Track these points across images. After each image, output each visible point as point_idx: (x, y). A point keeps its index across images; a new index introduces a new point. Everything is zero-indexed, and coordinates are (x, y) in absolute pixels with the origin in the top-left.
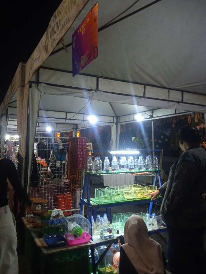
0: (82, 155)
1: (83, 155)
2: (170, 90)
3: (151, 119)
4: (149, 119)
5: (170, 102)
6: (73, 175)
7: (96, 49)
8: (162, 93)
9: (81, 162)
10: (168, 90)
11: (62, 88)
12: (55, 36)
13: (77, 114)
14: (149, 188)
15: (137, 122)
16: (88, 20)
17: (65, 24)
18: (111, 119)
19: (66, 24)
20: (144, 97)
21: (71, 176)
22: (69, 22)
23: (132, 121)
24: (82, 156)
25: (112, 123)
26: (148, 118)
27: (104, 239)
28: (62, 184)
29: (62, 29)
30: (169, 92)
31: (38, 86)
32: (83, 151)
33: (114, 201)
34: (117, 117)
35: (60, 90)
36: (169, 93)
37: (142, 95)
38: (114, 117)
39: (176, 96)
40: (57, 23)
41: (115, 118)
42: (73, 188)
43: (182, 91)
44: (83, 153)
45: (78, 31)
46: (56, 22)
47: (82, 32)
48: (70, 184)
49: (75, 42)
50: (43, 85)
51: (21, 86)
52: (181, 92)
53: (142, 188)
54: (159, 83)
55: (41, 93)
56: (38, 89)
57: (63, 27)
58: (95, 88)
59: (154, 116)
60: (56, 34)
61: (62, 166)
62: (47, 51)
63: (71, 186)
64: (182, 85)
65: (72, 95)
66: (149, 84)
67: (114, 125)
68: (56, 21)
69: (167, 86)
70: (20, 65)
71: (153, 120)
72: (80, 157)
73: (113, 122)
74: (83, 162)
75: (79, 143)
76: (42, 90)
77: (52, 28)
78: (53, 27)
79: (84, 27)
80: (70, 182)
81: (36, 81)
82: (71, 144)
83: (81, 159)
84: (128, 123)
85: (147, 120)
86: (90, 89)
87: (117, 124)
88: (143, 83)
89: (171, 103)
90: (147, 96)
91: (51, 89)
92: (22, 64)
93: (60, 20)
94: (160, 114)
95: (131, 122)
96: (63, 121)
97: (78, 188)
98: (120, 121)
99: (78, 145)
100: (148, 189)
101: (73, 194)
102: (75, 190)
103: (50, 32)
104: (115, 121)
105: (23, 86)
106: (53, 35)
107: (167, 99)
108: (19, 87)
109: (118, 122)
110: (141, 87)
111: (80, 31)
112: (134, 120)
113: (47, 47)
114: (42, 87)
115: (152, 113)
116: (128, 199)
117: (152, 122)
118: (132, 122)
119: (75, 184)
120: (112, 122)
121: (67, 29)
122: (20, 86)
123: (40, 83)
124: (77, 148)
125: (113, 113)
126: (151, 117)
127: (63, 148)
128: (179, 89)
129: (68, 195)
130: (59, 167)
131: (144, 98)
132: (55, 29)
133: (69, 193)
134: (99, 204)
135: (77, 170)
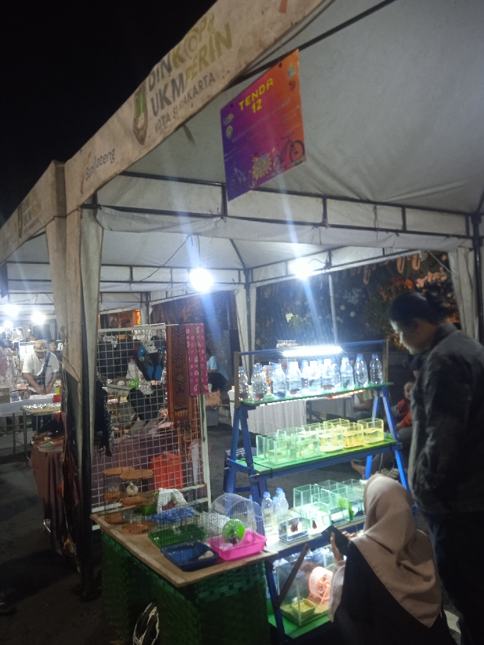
0: (197, 363)
1: (199, 363)
2: (378, 207)
3: (328, 271)
4: (323, 272)
5: (380, 233)
6: (181, 410)
7: (298, 146)
8: (362, 215)
9: (197, 380)
10: (373, 206)
11: (147, 216)
12: (168, 109)
13: (161, 270)
14: (367, 426)
15: (294, 280)
16: (272, 83)
17: (201, 87)
18: (234, 275)
19: (204, 86)
20: (324, 224)
21: (176, 413)
22: (212, 83)
23: (283, 277)
24: (197, 366)
25: (237, 285)
26: (321, 269)
27: (289, 543)
28: (153, 433)
29: (191, 95)
30: (375, 208)
31: (95, 214)
32: (198, 354)
33: (301, 458)
34: (248, 271)
35: (146, 221)
36: (376, 213)
37: (320, 220)
38: (239, 270)
39: (391, 217)
40: (173, 81)
41: (242, 272)
42: (182, 439)
43: (403, 207)
44: (199, 359)
45: (241, 104)
46: (171, 78)
47: (254, 107)
48: (175, 433)
49: (230, 127)
50: (108, 210)
51: (58, 217)
52: (400, 209)
53: (351, 425)
54: (355, 193)
55: (103, 229)
56: (97, 222)
57: (196, 92)
58: (220, 211)
59: (334, 263)
60: (173, 105)
61: (155, 392)
62: (142, 141)
63: (179, 435)
64: (404, 194)
65: (170, 230)
66: (334, 194)
67: (242, 288)
68: (170, 76)
69: (370, 198)
70: (52, 167)
71: (332, 273)
72: (193, 370)
73: (240, 283)
74: (200, 380)
75: (188, 338)
76: (104, 223)
77: (160, 90)
78: (162, 89)
79: (259, 95)
80: (175, 426)
81: (90, 203)
82: (173, 342)
83: (196, 373)
84: (273, 281)
85: (320, 272)
86: (210, 213)
87: (247, 286)
88: (321, 193)
89: (382, 235)
90: (330, 221)
91: (125, 220)
92: (56, 164)
93: (181, 76)
94: (347, 259)
95: (280, 280)
96: (125, 287)
97: (194, 438)
98: (255, 280)
99: (188, 342)
100: (365, 428)
101: (184, 453)
102: (189, 444)
103: (152, 100)
104: (243, 280)
105: (62, 215)
106: (162, 108)
107: (372, 226)
108: (53, 219)
109: (250, 280)
110: (316, 204)
111: (244, 104)
112: (287, 275)
113: (141, 133)
114: (104, 216)
115: (330, 256)
116: (327, 453)
117: (330, 278)
118: (284, 279)
119: (186, 429)
120: (237, 281)
121: (208, 97)
122: (55, 216)
123: (99, 206)
124: (187, 349)
125: (239, 261)
126: (328, 265)
127: (156, 351)
128: (395, 202)
129: (173, 456)
130: (148, 396)
131: (325, 226)
132: (169, 94)
133: (175, 453)
134: (273, 468)
135: (190, 399)
